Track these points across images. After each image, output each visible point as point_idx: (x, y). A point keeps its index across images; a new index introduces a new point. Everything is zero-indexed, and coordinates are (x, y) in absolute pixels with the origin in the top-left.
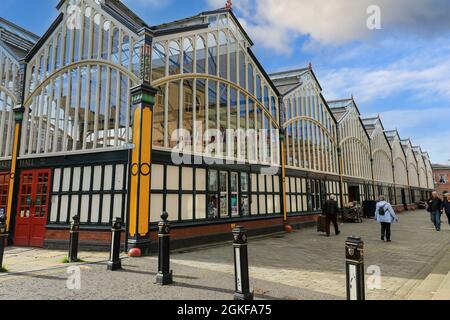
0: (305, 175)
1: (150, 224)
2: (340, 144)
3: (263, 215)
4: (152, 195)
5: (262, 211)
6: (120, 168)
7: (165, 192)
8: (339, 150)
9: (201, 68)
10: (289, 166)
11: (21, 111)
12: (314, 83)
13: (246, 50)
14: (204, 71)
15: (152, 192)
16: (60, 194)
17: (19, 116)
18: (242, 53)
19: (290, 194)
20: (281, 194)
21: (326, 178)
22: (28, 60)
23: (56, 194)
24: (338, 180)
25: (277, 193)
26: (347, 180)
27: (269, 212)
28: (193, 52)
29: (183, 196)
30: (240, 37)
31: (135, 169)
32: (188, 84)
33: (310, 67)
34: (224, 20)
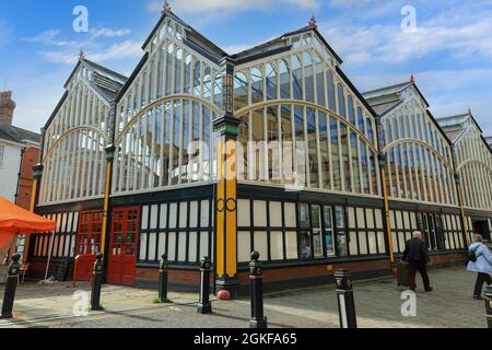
0: (414, 208)
1: (238, 264)
2: (458, 169)
3: (364, 255)
4: (240, 233)
5: (363, 251)
6: (205, 204)
7: (252, 229)
8: (456, 177)
9: (285, 94)
10: (393, 198)
11: (112, 150)
12: (418, 99)
13: (334, 70)
14: (289, 96)
15: (239, 229)
16: (148, 231)
17: (110, 156)
18: (330, 72)
19: (396, 230)
20: (385, 230)
21: (442, 211)
22: (117, 101)
23: (144, 231)
24: (458, 213)
25: (380, 230)
26: (470, 213)
27: (371, 252)
28: (276, 77)
29: (272, 233)
30: (327, 56)
31: (221, 205)
32: (272, 111)
33: (412, 81)
34: (308, 39)
